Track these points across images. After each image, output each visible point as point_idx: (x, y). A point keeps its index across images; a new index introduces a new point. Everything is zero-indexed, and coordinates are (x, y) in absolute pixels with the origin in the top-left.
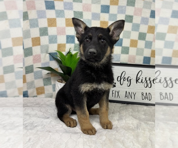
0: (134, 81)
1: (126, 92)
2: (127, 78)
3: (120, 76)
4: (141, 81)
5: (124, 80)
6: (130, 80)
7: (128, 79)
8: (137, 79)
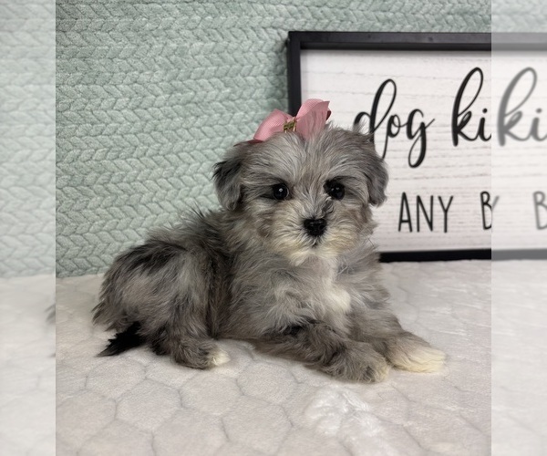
0: (440, 134)
1: (404, 197)
2: (404, 120)
3: (369, 111)
4: (476, 129)
5: (389, 133)
6: (423, 127)
7: (409, 124)
8: (460, 119)
